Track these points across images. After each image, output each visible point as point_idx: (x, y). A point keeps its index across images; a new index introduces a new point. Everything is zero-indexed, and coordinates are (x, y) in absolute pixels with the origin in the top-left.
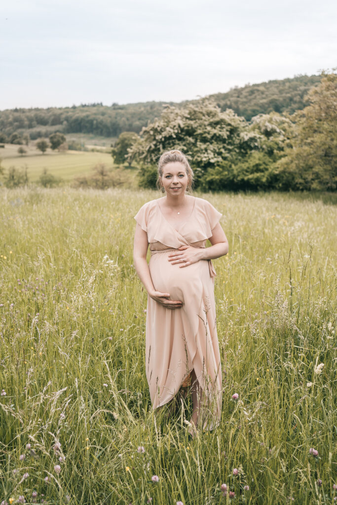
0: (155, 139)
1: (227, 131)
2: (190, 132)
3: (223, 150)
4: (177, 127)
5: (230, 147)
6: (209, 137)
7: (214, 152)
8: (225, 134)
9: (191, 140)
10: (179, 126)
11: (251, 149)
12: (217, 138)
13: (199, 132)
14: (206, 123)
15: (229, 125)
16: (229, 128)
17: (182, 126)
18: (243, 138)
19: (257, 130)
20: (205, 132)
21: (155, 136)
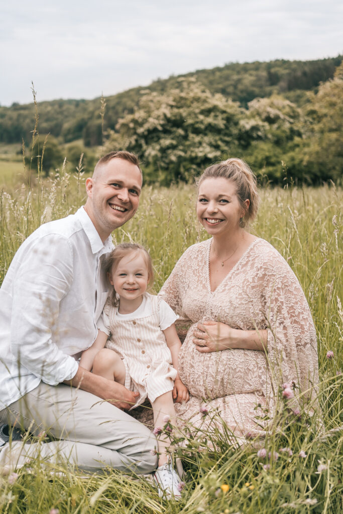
0: (135, 133)
1: (223, 119)
2: (178, 122)
3: (220, 143)
4: (162, 117)
5: (227, 139)
6: (202, 127)
7: (211, 145)
8: (220, 123)
9: (181, 132)
10: (165, 115)
11: (253, 139)
12: (212, 129)
13: (190, 121)
14: (197, 111)
15: (224, 112)
16: (225, 116)
17: (169, 115)
18: (244, 127)
19: (257, 118)
20: (197, 122)
21: (135, 129)
